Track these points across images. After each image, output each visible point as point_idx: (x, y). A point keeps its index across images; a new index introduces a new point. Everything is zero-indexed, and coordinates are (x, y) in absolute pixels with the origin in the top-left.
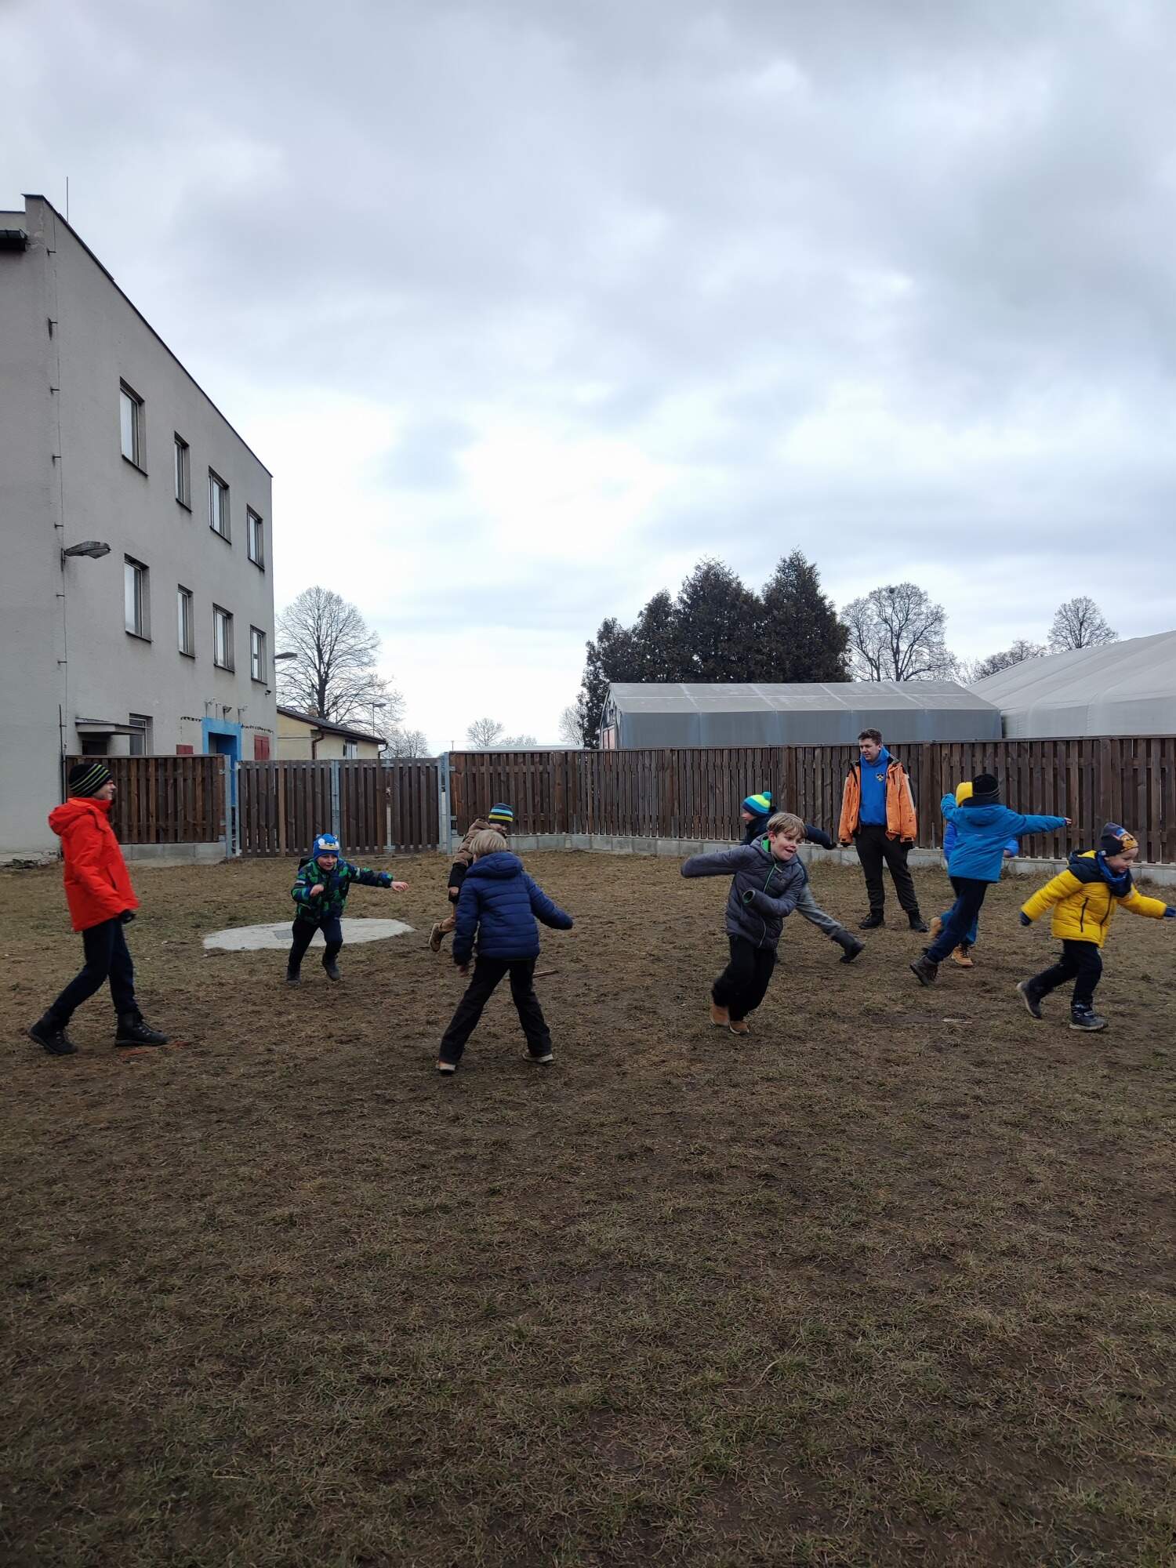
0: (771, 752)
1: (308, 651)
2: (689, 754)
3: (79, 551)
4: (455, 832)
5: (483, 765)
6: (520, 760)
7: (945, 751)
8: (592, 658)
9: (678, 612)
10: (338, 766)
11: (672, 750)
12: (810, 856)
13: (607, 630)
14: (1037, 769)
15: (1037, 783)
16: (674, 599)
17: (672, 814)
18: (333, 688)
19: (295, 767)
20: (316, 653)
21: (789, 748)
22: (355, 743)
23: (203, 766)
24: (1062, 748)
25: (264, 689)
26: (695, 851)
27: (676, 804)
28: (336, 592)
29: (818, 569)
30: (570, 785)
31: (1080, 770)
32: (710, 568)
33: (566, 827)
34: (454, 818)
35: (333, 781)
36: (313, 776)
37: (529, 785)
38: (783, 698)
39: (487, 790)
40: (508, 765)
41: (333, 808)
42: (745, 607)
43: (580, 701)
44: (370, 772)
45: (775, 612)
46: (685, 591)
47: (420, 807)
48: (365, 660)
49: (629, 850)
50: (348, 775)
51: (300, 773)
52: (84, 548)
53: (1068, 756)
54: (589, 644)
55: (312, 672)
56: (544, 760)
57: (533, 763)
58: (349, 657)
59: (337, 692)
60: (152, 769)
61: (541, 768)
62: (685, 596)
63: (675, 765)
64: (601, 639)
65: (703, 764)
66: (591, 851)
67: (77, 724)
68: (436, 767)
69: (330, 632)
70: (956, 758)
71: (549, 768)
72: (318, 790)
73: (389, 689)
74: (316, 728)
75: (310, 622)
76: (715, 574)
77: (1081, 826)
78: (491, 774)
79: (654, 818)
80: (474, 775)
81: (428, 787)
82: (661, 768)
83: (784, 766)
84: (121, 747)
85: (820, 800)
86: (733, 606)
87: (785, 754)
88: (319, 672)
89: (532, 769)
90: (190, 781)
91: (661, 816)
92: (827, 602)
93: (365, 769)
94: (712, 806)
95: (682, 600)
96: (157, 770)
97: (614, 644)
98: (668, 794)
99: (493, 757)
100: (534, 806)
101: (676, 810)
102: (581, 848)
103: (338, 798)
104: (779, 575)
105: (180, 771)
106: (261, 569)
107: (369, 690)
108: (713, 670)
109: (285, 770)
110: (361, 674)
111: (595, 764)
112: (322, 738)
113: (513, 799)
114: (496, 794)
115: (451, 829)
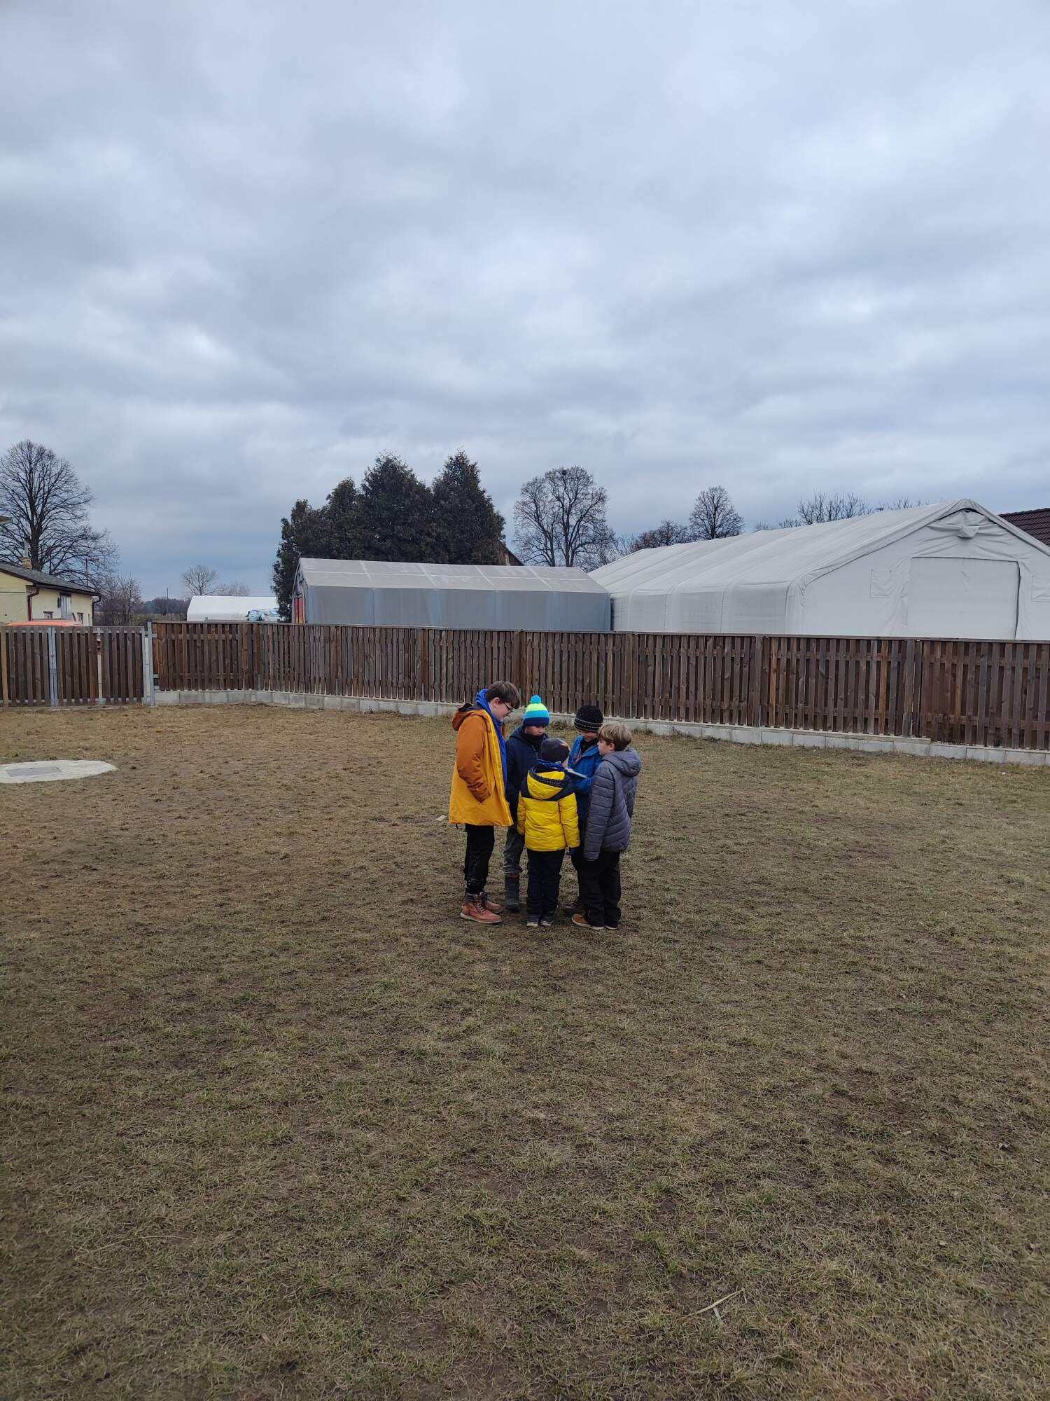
0: (410, 632)
1: (20, 502)
2: (349, 630)
4: (157, 687)
5: (181, 633)
6: (213, 629)
7: (529, 638)
8: (286, 533)
9: (361, 496)
10: (54, 632)
11: (336, 627)
12: (436, 710)
13: (300, 507)
14: (587, 653)
15: (587, 663)
16: (358, 486)
17: (337, 677)
18: (47, 539)
19: (15, 631)
20: (28, 505)
21: (423, 629)
22: (69, 596)
24: (603, 638)
26: (353, 705)
27: (340, 669)
28: (48, 447)
29: (478, 467)
30: (255, 651)
31: (614, 654)
32: (389, 461)
33: (252, 684)
34: (156, 676)
35: (50, 644)
36: (32, 640)
37: (220, 649)
38: (444, 578)
39: (185, 653)
40: (202, 633)
41: (51, 666)
42: (417, 496)
43: (276, 569)
44: (83, 637)
45: (443, 502)
46: (367, 479)
47: (126, 667)
48: (79, 513)
49: (302, 704)
50: (63, 639)
51: (20, 637)
53: (606, 645)
54: (284, 520)
55: (24, 521)
56: (233, 630)
57: (224, 632)
58: (63, 510)
59: (51, 543)
61: (231, 636)
62: (367, 484)
63: (339, 638)
64: (294, 517)
65: (360, 639)
66: (272, 704)
68: (141, 634)
69: (42, 485)
70: (536, 643)
71: (238, 637)
72: (37, 651)
73: (102, 542)
74: (32, 584)
75: (22, 475)
76: (392, 466)
77: (613, 694)
78: (188, 641)
79: (323, 679)
80: (173, 641)
81: (134, 651)
82: (328, 640)
83: (419, 643)
85: (445, 670)
86: (408, 495)
87: (421, 634)
88: (31, 522)
89: (223, 637)
91: (328, 678)
92: (486, 495)
93: (78, 634)
94: (366, 671)
95: (364, 486)
97: (306, 522)
98: (333, 662)
99: (190, 626)
100: (225, 667)
101: (340, 674)
102: (264, 701)
103: (55, 658)
104: (446, 470)
107: (84, 543)
108: (390, 548)
109: (7, 634)
110: (74, 527)
111: (276, 635)
112: (37, 593)
113: (207, 661)
114: (192, 657)
115: (155, 685)
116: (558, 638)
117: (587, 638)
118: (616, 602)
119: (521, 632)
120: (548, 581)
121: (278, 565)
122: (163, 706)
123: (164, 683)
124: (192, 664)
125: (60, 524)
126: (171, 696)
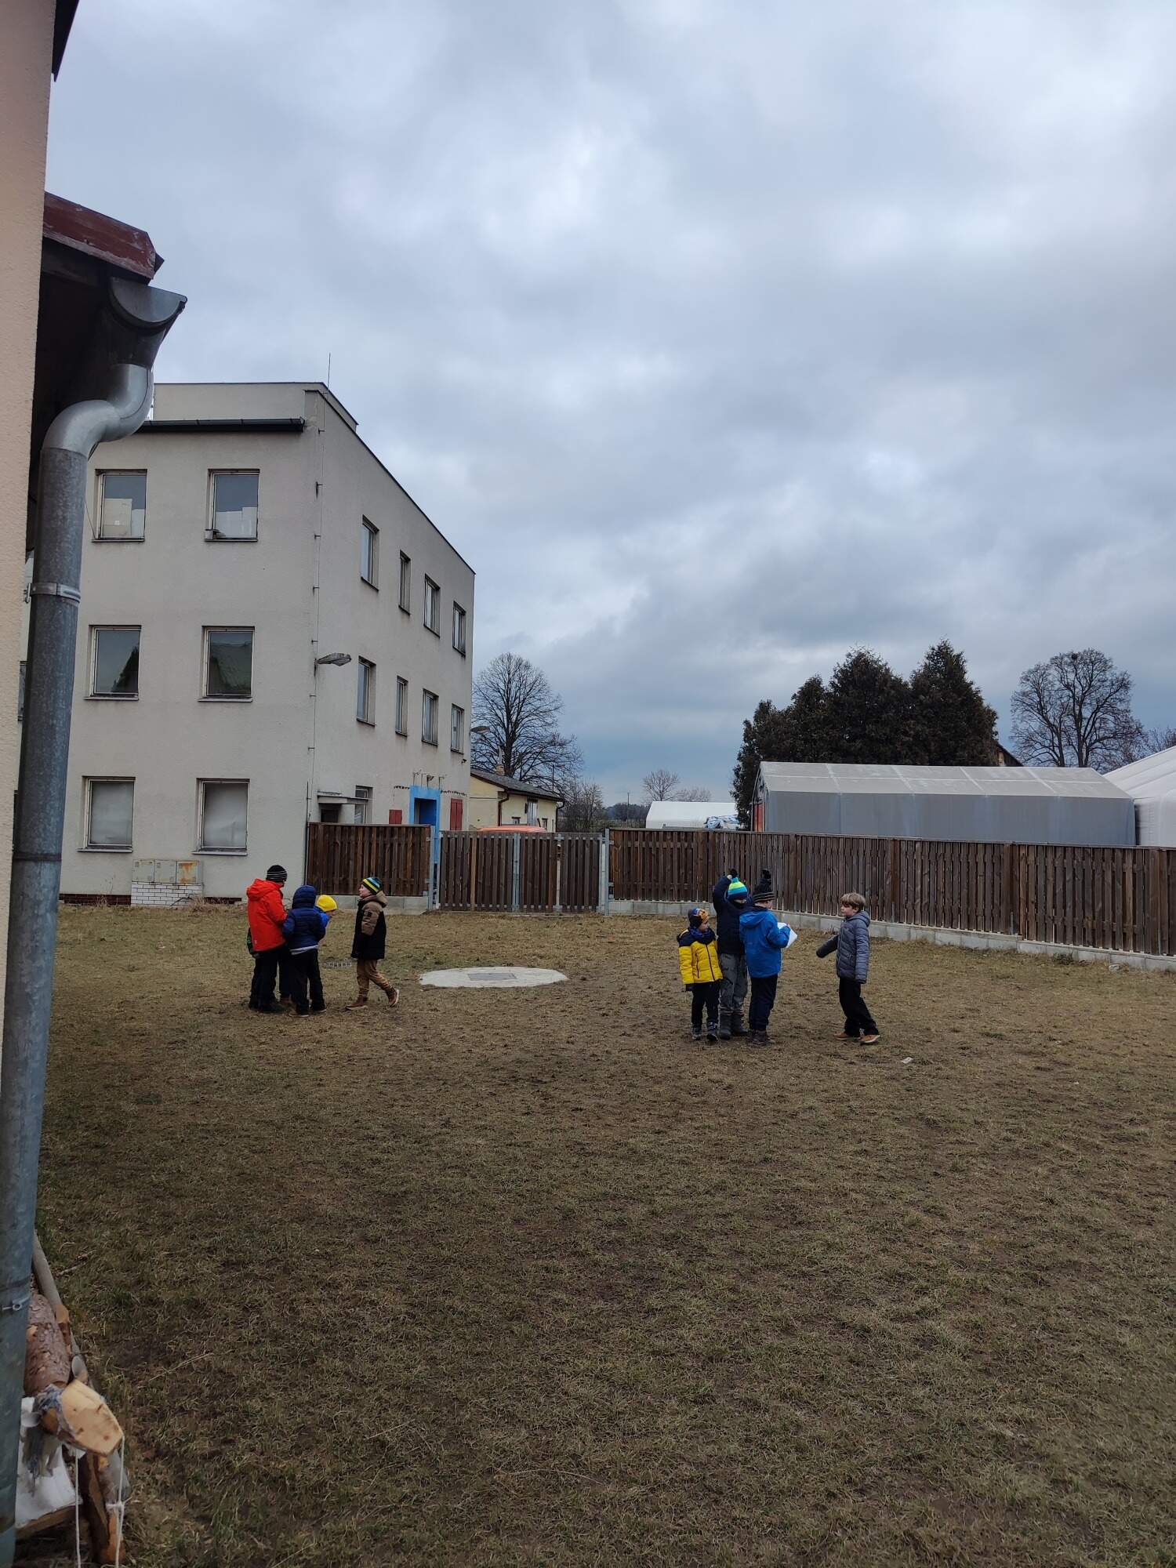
0: (878, 843)
1: (498, 712)
2: (810, 839)
3: (327, 661)
4: (612, 896)
5: (638, 840)
6: (669, 837)
7: (1023, 852)
8: (749, 734)
9: (829, 694)
10: (519, 838)
11: (796, 836)
12: (909, 934)
13: (764, 709)
15: (1098, 884)
16: (826, 684)
17: (796, 891)
18: (519, 746)
19: (485, 837)
20: (505, 714)
21: (894, 840)
22: (536, 801)
23: (414, 833)
25: (461, 758)
26: (813, 924)
27: (799, 882)
28: (525, 659)
29: (965, 656)
30: (710, 860)
31: (1134, 874)
32: (861, 655)
34: (612, 884)
35: (515, 850)
36: (499, 846)
37: (675, 858)
38: (923, 781)
39: (640, 861)
40: (658, 840)
41: (514, 872)
42: (893, 692)
43: (737, 774)
44: (545, 843)
45: (922, 697)
46: (836, 676)
47: (584, 874)
48: (549, 720)
50: (527, 845)
51: (489, 842)
52: (332, 658)
53: (1124, 862)
54: (747, 723)
55: (500, 730)
56: (689, 838)
57: (679, 840)
58: (535, 717)
59: (522, 749)
60: (374, 835)
61: (686, 845)
62: (836, 681)
63: (799, 848)
64: (756, 718)
65: (822, 849)
67: (319, 797)
68: (598, 841)
69: (518, 694)
70: (1031, 858)
71: (693, 845)
72: (503, 856)
73: (569, 748)
74: (503, 790)
75: (502, 685)
76: (864, 661)
77: (1134, 923)
78: (644, 849)
79: (780, 893)
80: (630, 849)
81: (591, 858)
82: (787, 850)
83: (889, 855)
84: (349, 816)
85: (919, 887)
86: (881, 691)
87: (890, 846)
88: (507, 730)
89: (679, 845)
90: (403, 846)
91: (786, 892)
92: (974, 687)
93: (541, 841)
94: (828, 885)
95: (833, 684)
96: (378, 836)
97: (769, 723)
98: (792, 874)
99: (646, 834)
100: (679, 877)
101: (799, 887)
103: (518, 864)
104: (927, 661)
105: (396, 837)
106: (463, 654)
107: (551, 749)
108: (860, 749)
109: (478, 839)
110: (544, 734)
111: (732, 844)
112: (507, 799)
113: (661, 871)
114: (647, 866)
115: (610, 893)
116: (1059, 853)
117: (1098, 855)
118: (1142, 809)
119: (1013, 845)
120: (1050, 784)
121: (739, 769)
122: (616, 916)
123: (617, 892)
124: (647, 873)
125: (533, 728)
126: (624, 906)
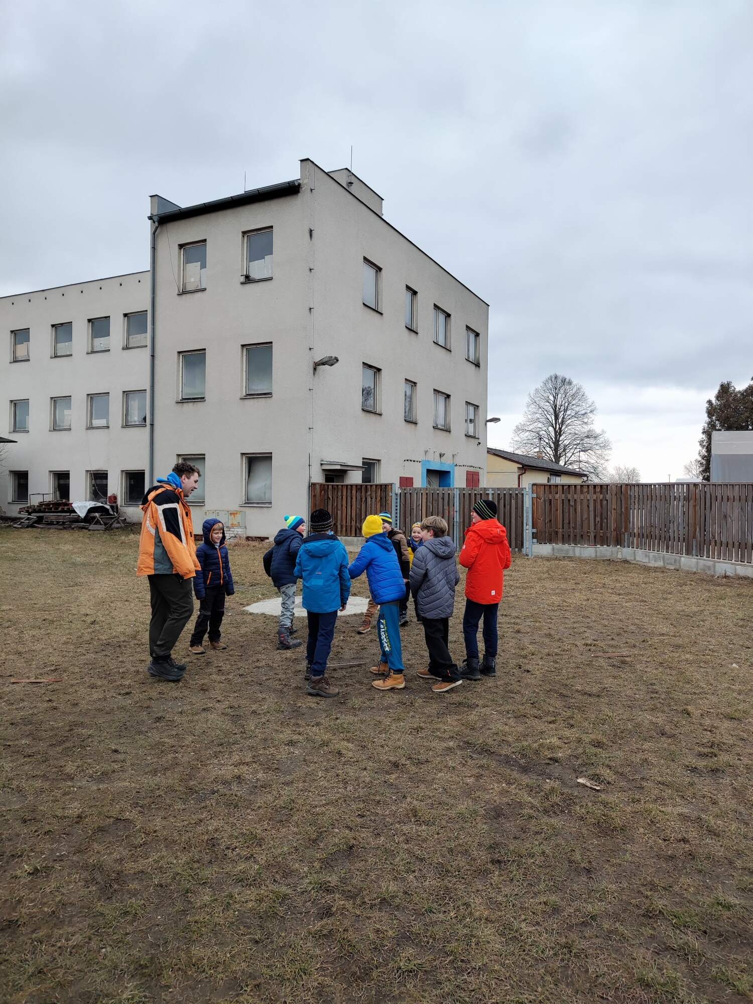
1: (548, 416)
3: (323, 363)
4: (535, 540)
5: (557, 493)
6: (585, 490)
8: (711, 412)
10: (458, 492)
13: (725, 390)
19: (432, 492)
20: (553, 418)
22: (559, 476)
23: (381, 490)
25: (477, 441)
26: (709, 568)
27: (698, 529)
28: (568, 377)
30: (623, 510)
33: (619, 542)
34: (535, 530)
35: (455, 502)
36: (443, 499)
37: (591, 508)
39: (560, 512)
40: (575, 493)
41: (455, 520)
43: (701, 445)
47: (510, 521)
48: (586, 420)
49: (660, 564)
50: (464, 497)
54: (710, 402)
55: (551, 429)
56: (604, 490)
58: (576, 419)
59: (566, 442)
60: (354, 492)
61: (601, 496)
63: (698, 496)
64: (718, 397)
66: (634, 562)
67: (322, 464)
68: (522, 494)
69: (564, 402)
71: (608, 497)
72: (446, 507)
73: (600, 440)
74: (521, 466)
75: (551, 398)
78: (563, 500)
79: (681, 538)
80: (550, 501)
81: (516, 508)
82: (687, 499)
88: (555, 429)
89: (595, 497)
90: (374, 500)
91: (686, 538)
93: (475, 494)
96: (357, 492)
97: (727, 401)
98: (691, 521)
99: (565, 488)
100: (595, 525)
101: (698, 534)
102: (628, 559)
103: (458, 513)
105: (369, 493)
106: (477, 365)
107: (586, 440)
109: (427, 494)
110: (583, 430)
112: (525, 473)
113: (579, 519)
114: (566, 515)
115: (533, 538)
122: (537, 557)
123: (540, 537)
124: (566, 521)
125: (573, 428)
126: (546, 549)
